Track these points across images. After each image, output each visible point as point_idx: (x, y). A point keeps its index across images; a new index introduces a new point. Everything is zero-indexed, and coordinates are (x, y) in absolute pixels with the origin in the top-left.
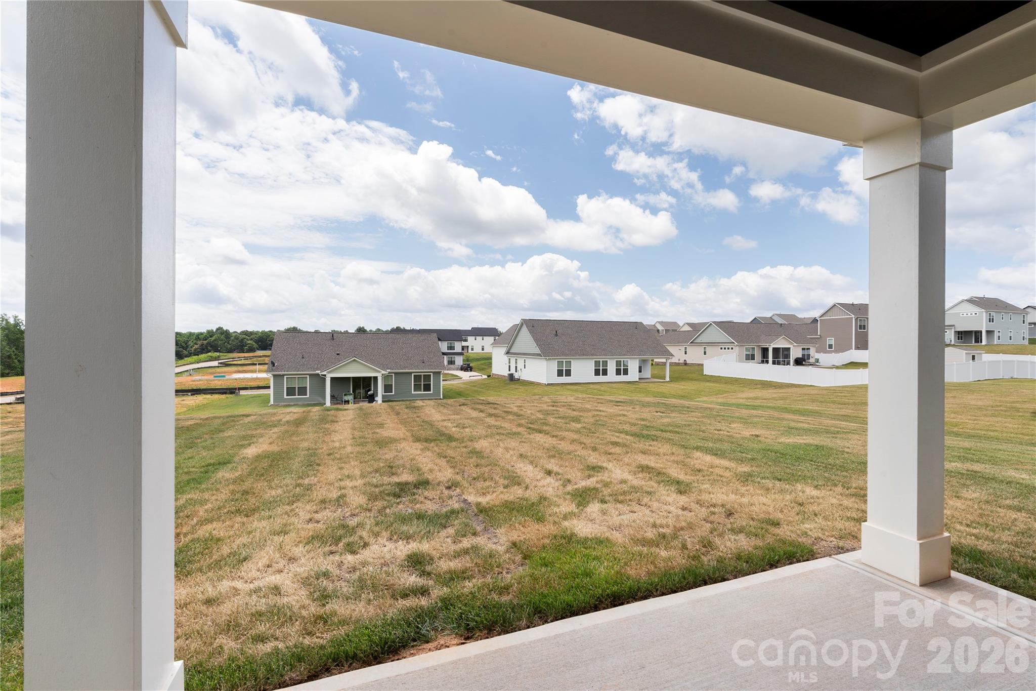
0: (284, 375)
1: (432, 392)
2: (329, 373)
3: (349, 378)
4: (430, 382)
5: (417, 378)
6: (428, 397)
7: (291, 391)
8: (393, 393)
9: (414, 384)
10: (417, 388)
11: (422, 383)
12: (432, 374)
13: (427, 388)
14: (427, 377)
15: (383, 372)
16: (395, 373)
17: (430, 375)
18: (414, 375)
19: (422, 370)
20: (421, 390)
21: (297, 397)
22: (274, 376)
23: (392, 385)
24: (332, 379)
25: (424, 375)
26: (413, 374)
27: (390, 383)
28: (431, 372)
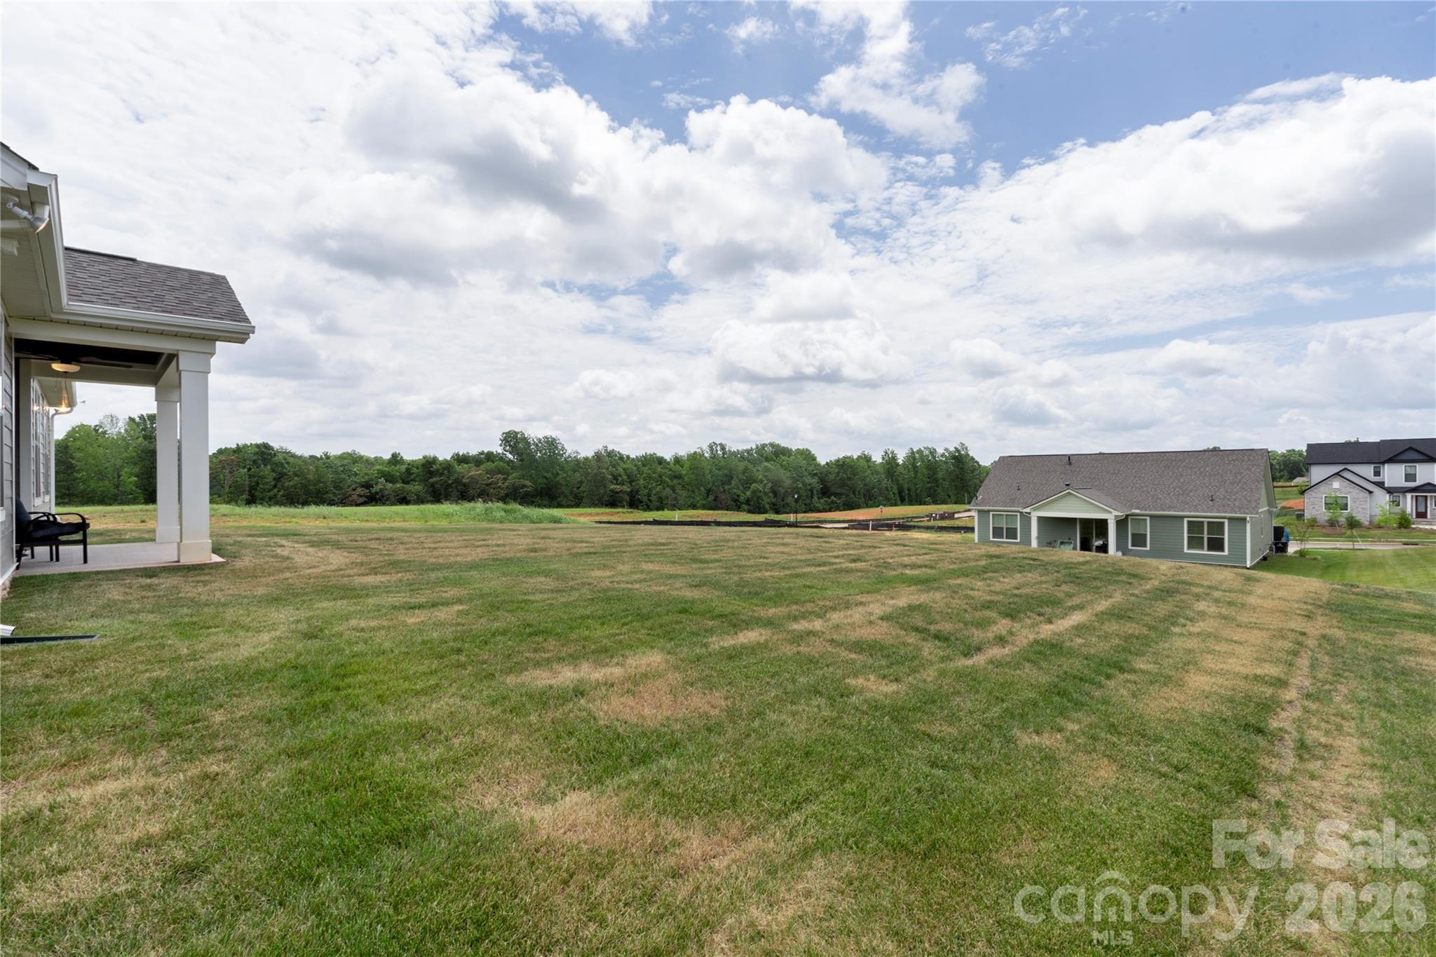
0: (989, 511)
1: (1226, 553)
2: (1035, 509)
3: (1074, 520)
4: (1223, 534)
5: (1195, 527)
6: (1217, 561)
7: (998, 532)
8: (1148, 548)
9: (1189, 537)
10: (1195, 542)
11: (1206, 536)
12: (1226, 522)
13: (1216, 544)
14: (1217, 527)
15: (1116, 513)
16: (1152, 517)
17: (1223, 523)
18: (1189, 522)
19: (1207, 514)
20: (1202, 548)
21: (1005, 540)
22: (980, 512)
23: (1145, 535)
24: (1040, 519)
25: (1208, 522)
26: (1186, 520)
27: (1142, 532)
28: (1225, 518)
